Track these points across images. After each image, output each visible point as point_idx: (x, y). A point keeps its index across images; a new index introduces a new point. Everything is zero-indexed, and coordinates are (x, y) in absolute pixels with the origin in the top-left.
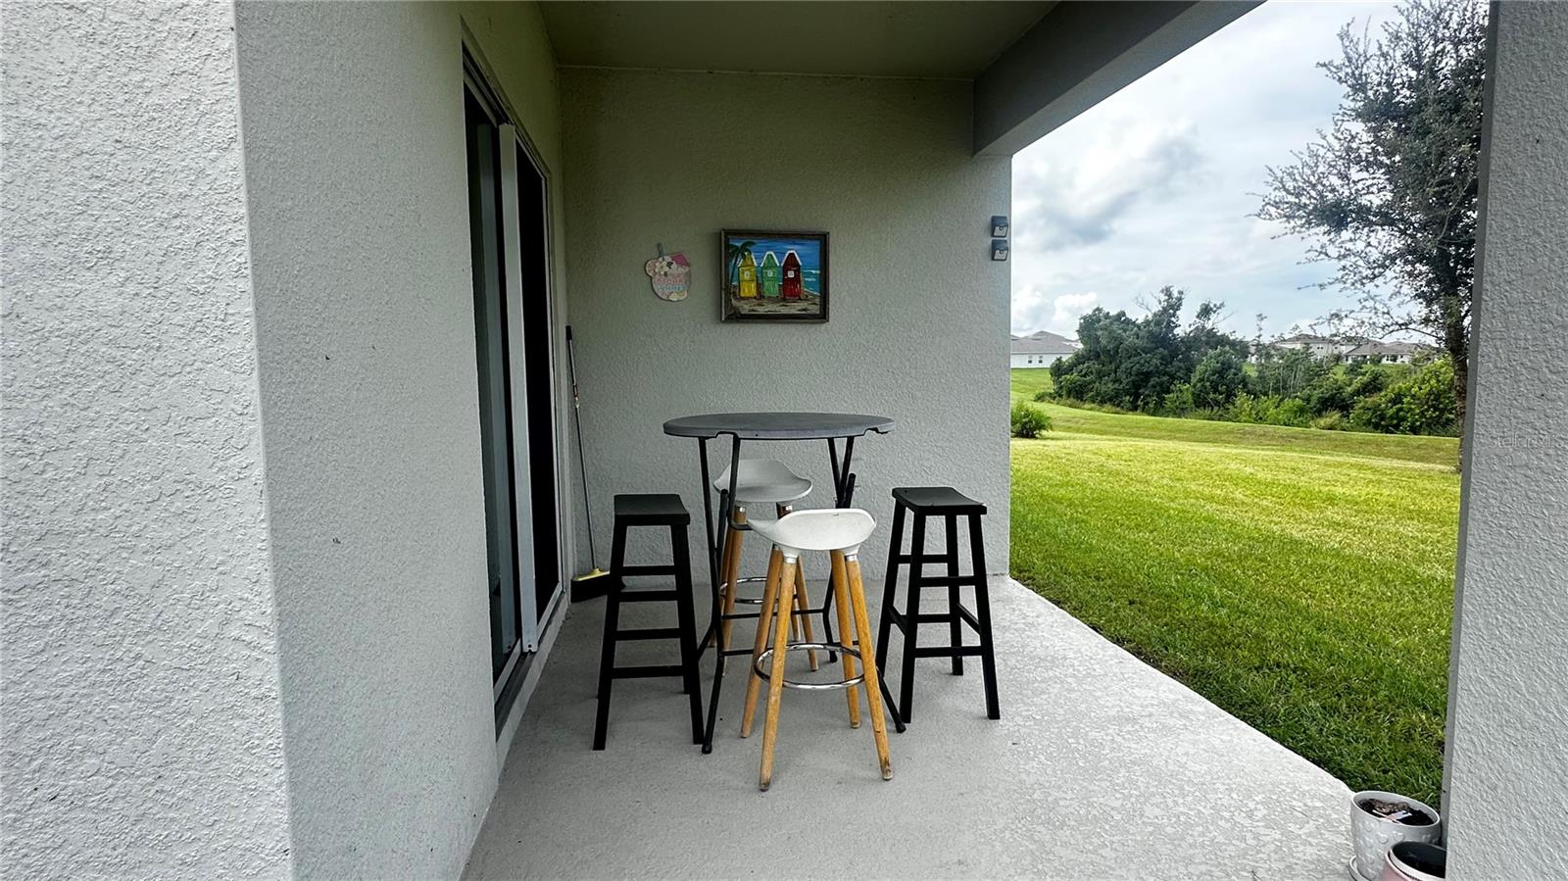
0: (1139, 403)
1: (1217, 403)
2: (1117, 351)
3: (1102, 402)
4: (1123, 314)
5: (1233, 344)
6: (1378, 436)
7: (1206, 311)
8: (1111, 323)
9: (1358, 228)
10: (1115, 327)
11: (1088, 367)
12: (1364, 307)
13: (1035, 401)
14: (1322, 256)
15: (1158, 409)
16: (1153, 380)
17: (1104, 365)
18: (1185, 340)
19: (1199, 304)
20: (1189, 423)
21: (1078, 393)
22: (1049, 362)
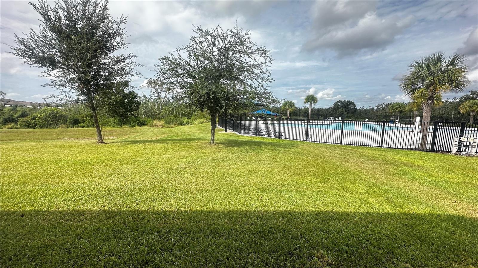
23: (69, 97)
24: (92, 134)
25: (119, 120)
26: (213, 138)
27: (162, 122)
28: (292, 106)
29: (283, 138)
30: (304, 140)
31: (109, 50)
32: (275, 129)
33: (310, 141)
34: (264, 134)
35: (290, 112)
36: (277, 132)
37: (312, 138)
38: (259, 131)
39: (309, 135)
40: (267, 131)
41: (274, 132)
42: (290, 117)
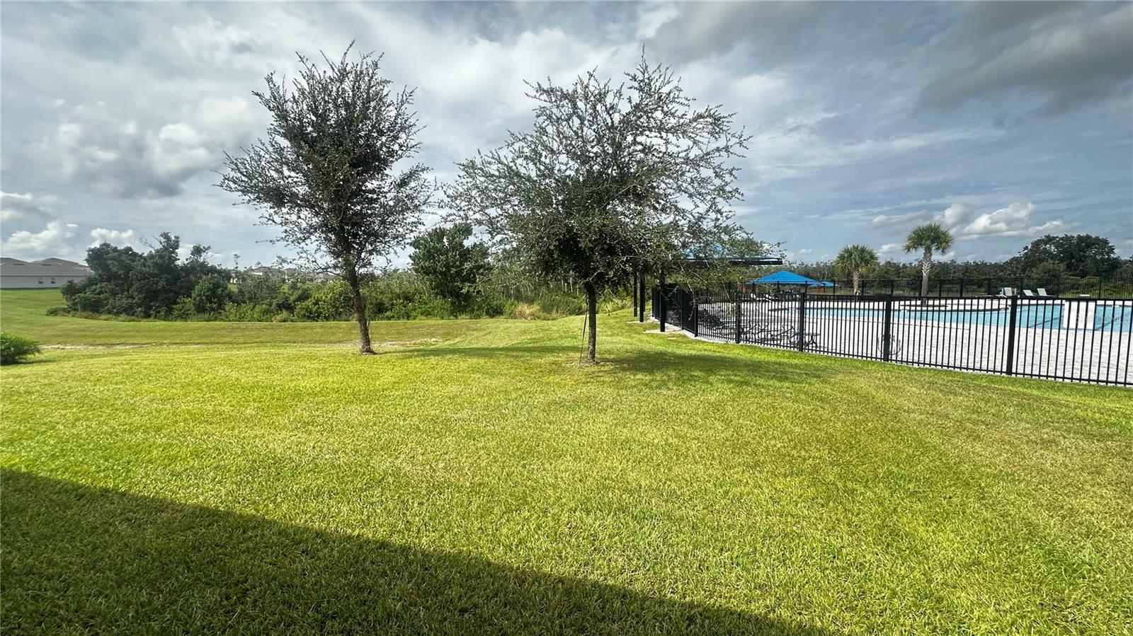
0: (152, 312)
1: (213, 309)
2: (128, 276)
3: (118, 313)
4: (131, 249)
5: (219, 272)
6: (308, 323)
7: (197, 251)
8: (120, 255)
9: (291, 207)
10: (123, 257)
11: (101, 287)
12: (301, 257)
13: (47, 315)
14: (271, 222)
15: (168, 315)
16: (162, 296)
17: (116, 286)
18: (184, 268)
19: (192, 246)
20: (192, 324)
21: (93, 308)
22: (62, 283)
23: (313, 262)
24: (399, 333)
25: (453, 303)
26: (591, 347)
27: (535, 308)
28: (867, 262)
29: (812, 350)
30: (879, 356)
31: (385, 163)
32: (793, 325)
33: (896, 361)
34: (763, 337)
35: (861, 276)
36: (797, 334)
37: (905, 352)
38: (748, 329)
39: (895, 344)
40: (771, 331)
41: (789, 332)
42: (862, 292)
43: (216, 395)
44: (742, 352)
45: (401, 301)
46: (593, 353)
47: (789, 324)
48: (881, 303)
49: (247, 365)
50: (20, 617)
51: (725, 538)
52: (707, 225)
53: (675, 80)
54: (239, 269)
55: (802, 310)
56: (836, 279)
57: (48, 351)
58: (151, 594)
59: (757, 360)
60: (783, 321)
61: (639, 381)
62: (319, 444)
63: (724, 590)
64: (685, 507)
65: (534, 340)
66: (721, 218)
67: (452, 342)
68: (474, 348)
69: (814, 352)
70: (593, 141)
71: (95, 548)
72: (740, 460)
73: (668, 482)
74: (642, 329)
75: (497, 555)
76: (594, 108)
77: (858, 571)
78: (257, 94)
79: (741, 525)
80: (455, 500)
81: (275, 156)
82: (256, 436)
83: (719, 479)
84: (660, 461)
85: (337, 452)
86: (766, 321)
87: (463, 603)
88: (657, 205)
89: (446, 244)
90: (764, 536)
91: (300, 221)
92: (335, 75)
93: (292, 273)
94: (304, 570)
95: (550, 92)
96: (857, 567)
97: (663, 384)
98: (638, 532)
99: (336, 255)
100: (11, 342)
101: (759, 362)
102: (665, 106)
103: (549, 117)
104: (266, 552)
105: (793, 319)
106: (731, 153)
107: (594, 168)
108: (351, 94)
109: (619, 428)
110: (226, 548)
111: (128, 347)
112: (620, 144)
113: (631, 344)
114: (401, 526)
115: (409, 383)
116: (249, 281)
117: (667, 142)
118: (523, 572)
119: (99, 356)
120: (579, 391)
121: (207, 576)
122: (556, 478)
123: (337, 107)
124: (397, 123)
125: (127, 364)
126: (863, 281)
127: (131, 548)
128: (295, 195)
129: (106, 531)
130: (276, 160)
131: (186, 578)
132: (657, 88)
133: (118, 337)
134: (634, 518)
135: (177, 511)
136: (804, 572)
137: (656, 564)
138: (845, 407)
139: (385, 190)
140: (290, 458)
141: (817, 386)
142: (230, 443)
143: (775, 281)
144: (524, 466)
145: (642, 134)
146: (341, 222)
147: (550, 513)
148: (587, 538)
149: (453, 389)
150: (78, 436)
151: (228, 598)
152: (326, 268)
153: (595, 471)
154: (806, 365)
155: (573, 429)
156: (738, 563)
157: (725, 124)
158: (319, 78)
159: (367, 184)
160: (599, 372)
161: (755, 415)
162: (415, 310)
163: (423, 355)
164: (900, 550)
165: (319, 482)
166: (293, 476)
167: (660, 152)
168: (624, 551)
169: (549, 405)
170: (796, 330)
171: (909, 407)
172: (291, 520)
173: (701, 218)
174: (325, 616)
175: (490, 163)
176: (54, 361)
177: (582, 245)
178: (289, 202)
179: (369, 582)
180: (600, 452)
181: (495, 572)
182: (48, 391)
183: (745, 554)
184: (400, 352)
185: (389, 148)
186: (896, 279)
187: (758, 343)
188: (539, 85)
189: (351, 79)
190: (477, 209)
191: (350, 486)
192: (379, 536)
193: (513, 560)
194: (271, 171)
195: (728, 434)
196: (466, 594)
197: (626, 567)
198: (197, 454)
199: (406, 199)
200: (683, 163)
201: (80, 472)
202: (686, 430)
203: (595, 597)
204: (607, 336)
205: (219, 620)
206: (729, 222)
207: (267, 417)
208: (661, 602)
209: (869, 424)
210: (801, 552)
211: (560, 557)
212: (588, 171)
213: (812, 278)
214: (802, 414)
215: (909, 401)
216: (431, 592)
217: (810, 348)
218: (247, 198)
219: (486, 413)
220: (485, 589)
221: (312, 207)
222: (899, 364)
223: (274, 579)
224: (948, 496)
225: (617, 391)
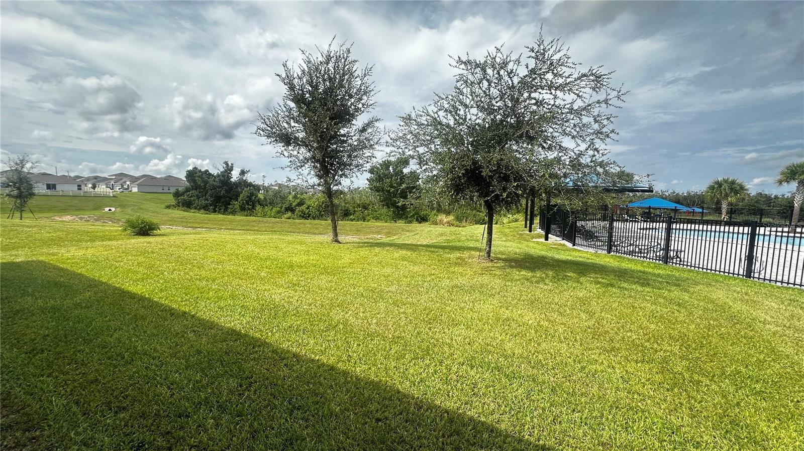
0: (217, 209)
1: (249, 209)
2: (206, 187)
3: (200, 209)
4: (208, 171)
5: (254, 186)
6: (302, 221)
7: (243, 173)
8: (202, 175)
9: (295, 146)
10: (204, 176)
11: (192, 193)
12: (299, 178)
13: (165, 208)
14: (282, 155)
15: (225, 212)
16: (222, 200)
17: (200, 193)
18: (235, 183)
19: (240, 170)
20: (238, 218)
21: (187, 205)
22: (173, 190)
23: (306, 181)
24: (358, 230)
25: (394, 212)
26: (488, 249)
27: (451, 218)
28: (736, 193)
29: (676, 264)
30: (741, 273)
31: (353, 116)
32: (659, 242)
33: (759, 278)
34: (631, 250)
35: (730, 204)
36: (663, 249)
37: (768, 271)
38: (619, 243)
39: (758, 264)
40: (639, 246)
41: (655, 247)
42: (730, 218)
43: (246, 262)
44: (612, 261)
45: (361, 209)
46: (489, 253)
47: (656, 241)
48: (746, 229)
49: (264, 245)
50: (139, 377)
51: (577, 403)
52: (585, 160)
53: (565, 48)
54: (265, 185)
55: (669, 231)
56: (705, 205)
57: (164, 229)
58: (202, 376)
59: (624, 267)
60: (650, 238)
61: (522, 276)
62: (301, 298)
63: (571, 441)
64: (548, 374)
65: (448, 241)
66: (598, 155)
67: (391, 239)
68: (405, 244)
69: (678, 265)
70: (497, 97)
71: (177, 345)
72: (598, 345)
73: (536, 354)
74: (530, 237)
75: (404, 387)
76: (498, 73)
77: (694, 448)
78: (278, 75)
79: (593, 394)
80: (381, 346)
81: (287, 114)
82: (266, 290)
83: (579, 357)
84: (532, 337)
85: (311, 305)
86: (635, 237)
87: (378, 415)
88: (545, 145)
89: (392, 171)
90: (611, 406)
91: (299, 155)
92: (324, 59)
93: (295, 188)
94: (284, 376)
95: (468, 63)
96: (693, 444)
97: (542, 280)
98: (508, 387)
99: (320, 177)
100: (147, 223)
101: (625, 269)
102: (555, 70)
103: (466, 82)
104: (265, 362)
105: (660, 237)
106: (610, 105)
107: (497, 118)
108: (333, 71)
109: (503, 309)
110: (243, 356)
111: (203, 229)
112: (518, 99)
113: (520, 249)
114: (345, 358)
115: (360, 264)
116: (270, 193)
117: (555, 97)
118: (421, 401)
119: (188, 234)
120: (476, 280)
121: (231, 371)
122: (452, 340)
123: (324, 80)
124: (361, 89)
125: (202, 239)
126: (732, 208)
127: (194, 348)
128: (296, 138)
129: (183, 336)
130: (288, 116)
131: (220, 370)
132: (549, 56)
133: (199, 223)
134: (507, 376)
135: (219, 329)
136: (643, 440)
137: (519, 412)
138: (700, 312)
139: (352, 134)
140: (283, 306)
141: (676, 293)
142: (251, 292)
143: (647, 206)
144: (430, 329)
145: (535, 91)
146: (323, 156)
147: (444, 363)
148: (469, 385)
149: (388, 270)
150: (174, 279)
151: (241, 386)
152: (313, 186)
153: (481, 338)
154: (668, 275)
155: (468, 306)
156: (586, 423)
157: (605, 80)
158: (313, 62)
159: (341, 130)
160: (492, 267)
161: (616, 311)
162: (369, 215)
163: (371, 246)
164: (737, 437)
165: (298, 323)
166: (284, 317)
167: (550, 104)
168: (495, 399)
169: (453, 287)
170: (662, 247)
171: (765, 319)
172: (280, 344)
173: (581, 154)
174: (294, 407)
175: (421, 116)
176: (166, 235)
177: (484, 174)
178: (293, 143)
179: (321, 390)
180: (486, 325)
181: (403, 397)
182: (162, 252)
183: (593, 417)
184: (356, 243)
185: (356, 106)
186: (767, 208)
187: (627, 254)
188: (459, 58)
189: (333, 61)
190: (411, 148)
191: (316, 328)
192: (330, 362)
193: (415, 392)
194: (284, 123)
195: (591, 323)
196: (381, 409)
197: (496, 410)
198: (232, 297)
199: (365, 141)
200: (568, 113)
201: (173, 300)
202: (555, 316)
203: (470, 428)
204: (502, 241)
205: (235, 398)
206: (604, 158)
207: (272, 278)
208: (520, 441)
209: (722, 329)
210: (643, 423)
211: (448, 395)
212: (492, 120)
213: (682, 204)
214: (658, 314)
215: (766, 313)
216: (359, 403)
217: (674, 262)
218: (270, 140)
219: (408, 289)
220: (394, 409)
221: (307, 146)
222: (761, 281)
223: (267, 379)
224: (796, 400)
225: (504, 282)
